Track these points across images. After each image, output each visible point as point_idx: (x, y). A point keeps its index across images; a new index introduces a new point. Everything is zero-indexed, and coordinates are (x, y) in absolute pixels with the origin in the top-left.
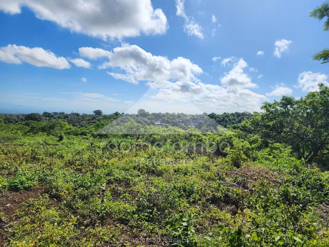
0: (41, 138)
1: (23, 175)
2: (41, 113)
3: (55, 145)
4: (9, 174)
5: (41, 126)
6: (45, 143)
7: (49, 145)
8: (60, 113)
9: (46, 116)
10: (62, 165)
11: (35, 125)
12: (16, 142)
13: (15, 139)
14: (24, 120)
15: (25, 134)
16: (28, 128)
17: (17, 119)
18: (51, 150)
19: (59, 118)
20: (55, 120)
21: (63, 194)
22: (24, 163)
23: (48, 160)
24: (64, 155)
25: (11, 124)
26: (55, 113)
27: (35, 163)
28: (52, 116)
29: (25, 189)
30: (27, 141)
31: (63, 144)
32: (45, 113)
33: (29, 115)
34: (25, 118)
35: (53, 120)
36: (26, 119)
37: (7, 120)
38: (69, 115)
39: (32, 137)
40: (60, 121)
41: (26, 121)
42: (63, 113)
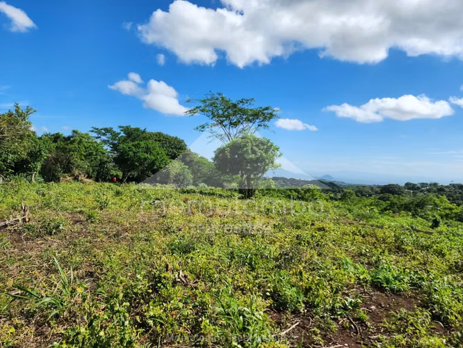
0: (404, 220)
1: (388, 270)
2: (402, 184)
3: (426, 233)
4: (369, 264)
5: (403, 203)
6: (412, 227)
7: (418, 231)
8: (430, 185)
9: (409, 189)
10: (445, 267)
11: (395, 201)
12: (373, 222)
13: (371, 218)
14: (379, 194)
15: (382, 212)
16: (384, 204)
17: (370, 191)
18: (423, 241)
19: (429, 191)
20: (422, 194)
21: (454, 318)
22: (386, 253)
23: (420, 255)
24: (445, 251)
25: (365, 198)
26: (423, 185)
27: (401, 256)
28: (418, 188)
29: (392, 290)
30: (387, 223)
31: (440, 233)
32: (407, 184)
33: (386, 186)
34: (381, 190)
35: (420, 194)
36: (382, 192)
37: (359, 192)
38: (446, 187)
39: (392, 217)
40: (431, 195)
41: (382, 195)
42: (435, 184)
